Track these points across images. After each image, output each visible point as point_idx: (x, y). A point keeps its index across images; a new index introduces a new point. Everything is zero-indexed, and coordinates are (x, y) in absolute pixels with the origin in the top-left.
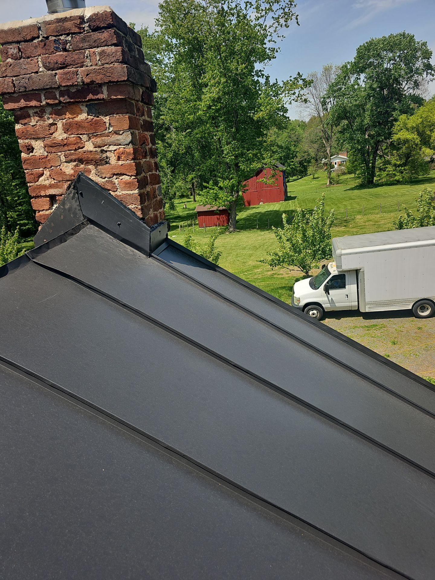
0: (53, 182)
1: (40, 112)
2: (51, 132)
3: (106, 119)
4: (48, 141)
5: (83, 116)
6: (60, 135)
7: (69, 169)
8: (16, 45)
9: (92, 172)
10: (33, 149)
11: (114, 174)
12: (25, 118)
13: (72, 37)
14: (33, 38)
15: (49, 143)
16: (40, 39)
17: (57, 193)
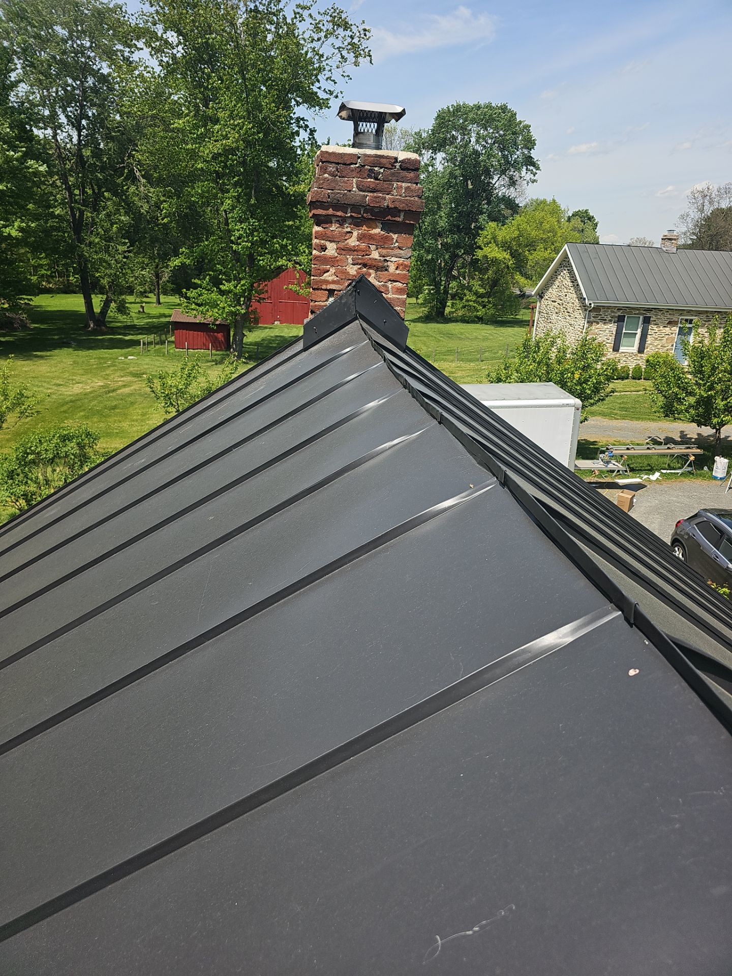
0: (335, 279)
1: (342, 221)
2: (346, 238)
3: (395, 236)
4: (341, 245)
5: (377, 231)
6: (353, 242)
7: (353, 270)
8: (334, 165)
9: (372, 276)
10: (326, 248)
11: (390, 280)
12: (327, 223)
13: (384, 170)
14: (352, 164)
15: (342, 247)
16: (357, 166)
17: (338, 289)
